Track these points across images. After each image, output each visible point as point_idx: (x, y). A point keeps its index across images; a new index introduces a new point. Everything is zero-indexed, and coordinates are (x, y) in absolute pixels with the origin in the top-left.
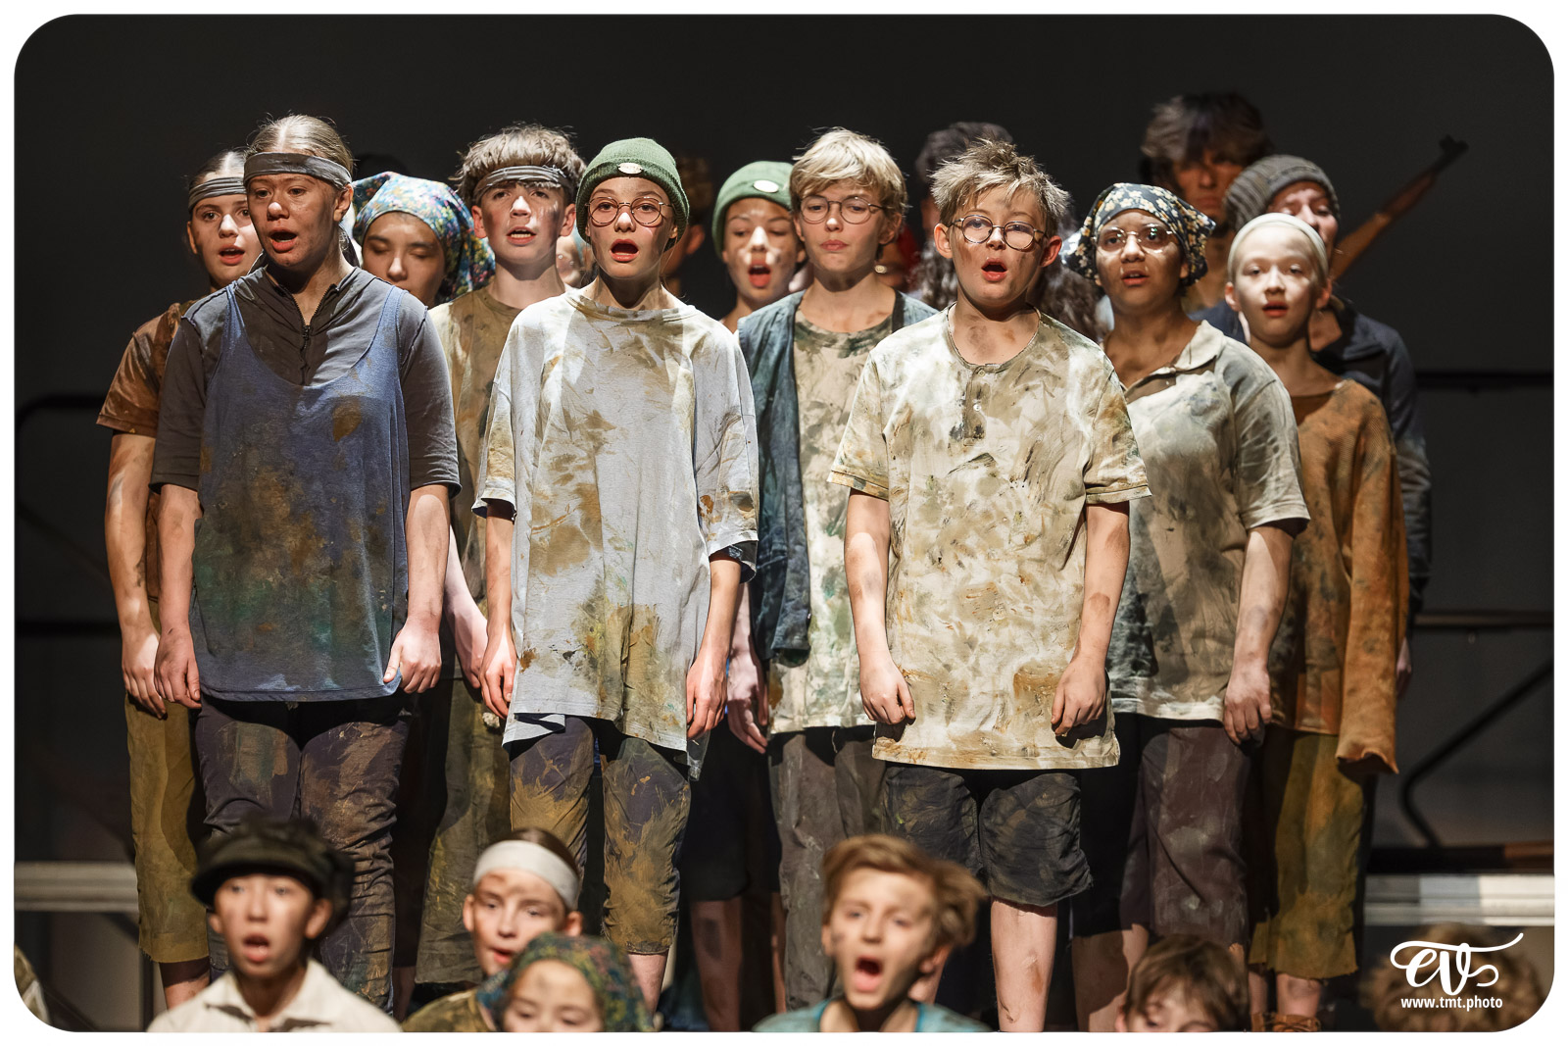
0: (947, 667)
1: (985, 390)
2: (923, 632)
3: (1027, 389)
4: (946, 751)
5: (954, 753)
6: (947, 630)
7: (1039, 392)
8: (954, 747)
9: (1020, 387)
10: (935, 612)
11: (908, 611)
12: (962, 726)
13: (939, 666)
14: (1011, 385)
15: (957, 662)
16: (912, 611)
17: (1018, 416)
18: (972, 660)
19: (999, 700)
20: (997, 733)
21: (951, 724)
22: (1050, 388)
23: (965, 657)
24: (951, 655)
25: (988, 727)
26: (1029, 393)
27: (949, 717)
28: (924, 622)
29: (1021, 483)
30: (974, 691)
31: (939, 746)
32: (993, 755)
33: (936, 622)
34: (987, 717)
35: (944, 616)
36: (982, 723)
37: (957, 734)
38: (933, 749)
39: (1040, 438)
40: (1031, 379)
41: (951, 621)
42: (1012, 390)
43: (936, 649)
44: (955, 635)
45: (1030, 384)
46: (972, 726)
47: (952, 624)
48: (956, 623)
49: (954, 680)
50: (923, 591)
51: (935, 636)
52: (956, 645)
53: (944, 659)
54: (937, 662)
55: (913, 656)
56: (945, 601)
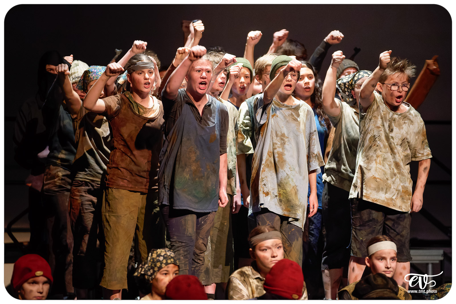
0: (387, 179)
1: (395, 119)
2: (383, 168)
3: (405, 123)
4: (383, 201)
5: (385, 202)
6: (389, 169)
7: (407, 124)
8: (386, 201)
9: (403, 122)
10: (387, 164)
11: (380, 162)
12: (388, 196)
13: (385, 178)
14: (401, 120)
15: (390, 178)
16: (381, 162)
17: (403, 129)
18: (394, 179)
19: (397, 192)
20: (395, 199)
21: (386, 194)
22: (409, 124)
23: (392, 178)
24: (388, 176)
25: (394, 198)
26: (405, 124)
27: (386, 193)
28: (383, 166)
29: (399, 146)
30: (392, 187)
31: (382, 199)
32: (394, 205)
33: (387, 166)
34: (394, 195)
35: (390, 165)
36: (393, 196)
37: (387, 197)
38: (380, 200)
39: (407, 136)
40: (405, 120)
41: (391, 167)
42: (402, 122)
43: (385, 174)
44: (391, 171)
45: (405, 122)
46: (391, 196)
47: (391, 168)
48: (392, 168)
49: (388, 183)
50: (385, 157)
51: (386, 170)
52: (391, 174)
53: (387, 177)
54: (385, 177)
55: (379, 174)
56: (391, 162)
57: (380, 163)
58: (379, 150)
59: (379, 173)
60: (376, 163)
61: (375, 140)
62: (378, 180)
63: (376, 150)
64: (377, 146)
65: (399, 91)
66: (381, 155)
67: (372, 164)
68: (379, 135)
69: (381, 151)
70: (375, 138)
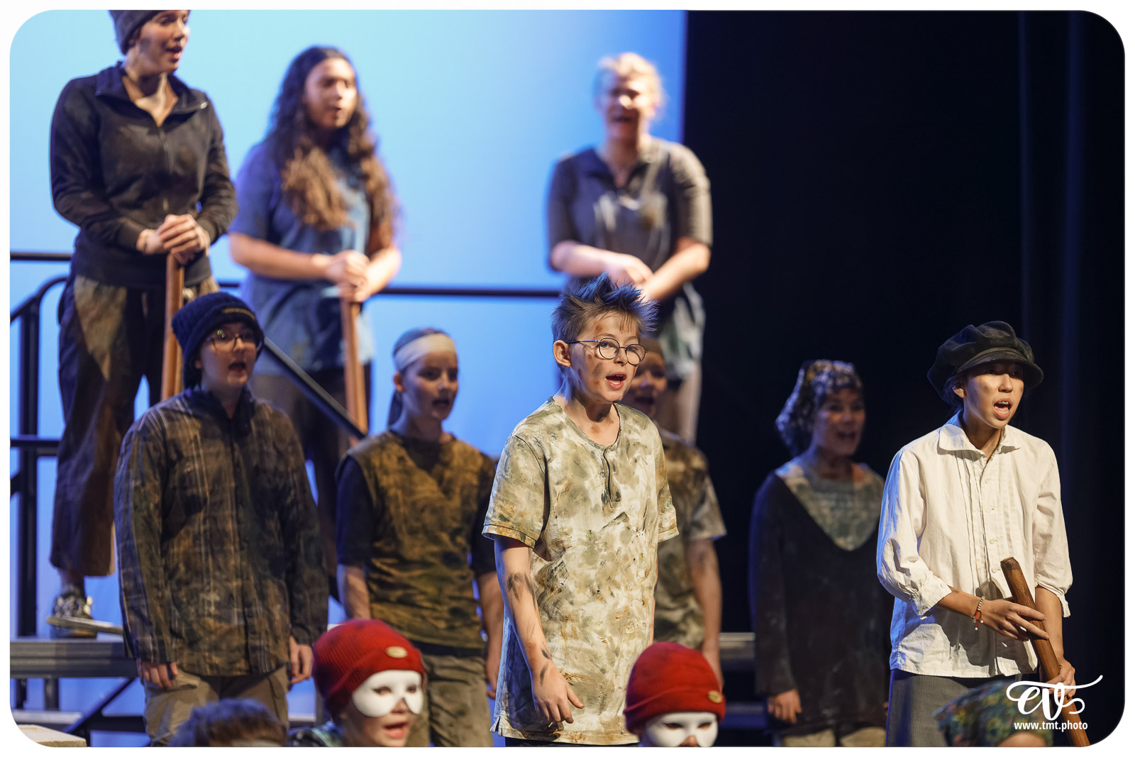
0: (603, 671)
2: (585, 646)
3: (635, 461)
4: (597, 733)
5: (600, 733)
6: (602, 644)
7: (641, 462)
8: (602, 729)
9: (631, 459)
10: (596, 631)
11: (574, 631)
12: (609, 715)
13: (597, 671)
14: (626, 459)
15: (608, 667)
16: (578, 630)
17: (637, 482)
18: (616, 663)
21: (602, 713)
22: (644, 457)
23: (613, 663)
24: (605, 662)
26: (637, 464)
27: (602, 709)
28: (586, 639)
29: (641, 532)
30: (616, 687)
31: (594, 729)
32: (622, 733)
33: (595, 637)
35: (601, 633)
36: (618, 710)
37: (606, 720)
38: (590, 732)
39: (649, 497)
41: (605, 636)
42: (629, 462)
43: (594, 658)
44: (607, 647)
45: (636, 456)
46: (613, 713)
47: (606, 639)
48: (608, 638)
49: (607, 681)
50: (585, 616)
51: (594, 649)
52: (608, 654)
53: (600, 666)
54: (595, 668)
55: (577, 664)
56: (602, 622)
57: (576, 635)
58: (567, 602)
59: (575, 660)
60: (564, 635)
61: (551, 577)
62: (576, 681)
63: (558, 601)
64: (560, 591)
65: (618, 359)
66: (576, 613)
67: (552, 640)
68: (562, 562)
69: (572, 603)
70: (552, 571)
